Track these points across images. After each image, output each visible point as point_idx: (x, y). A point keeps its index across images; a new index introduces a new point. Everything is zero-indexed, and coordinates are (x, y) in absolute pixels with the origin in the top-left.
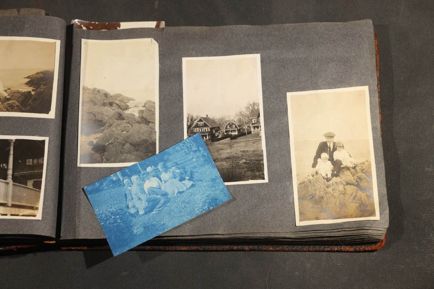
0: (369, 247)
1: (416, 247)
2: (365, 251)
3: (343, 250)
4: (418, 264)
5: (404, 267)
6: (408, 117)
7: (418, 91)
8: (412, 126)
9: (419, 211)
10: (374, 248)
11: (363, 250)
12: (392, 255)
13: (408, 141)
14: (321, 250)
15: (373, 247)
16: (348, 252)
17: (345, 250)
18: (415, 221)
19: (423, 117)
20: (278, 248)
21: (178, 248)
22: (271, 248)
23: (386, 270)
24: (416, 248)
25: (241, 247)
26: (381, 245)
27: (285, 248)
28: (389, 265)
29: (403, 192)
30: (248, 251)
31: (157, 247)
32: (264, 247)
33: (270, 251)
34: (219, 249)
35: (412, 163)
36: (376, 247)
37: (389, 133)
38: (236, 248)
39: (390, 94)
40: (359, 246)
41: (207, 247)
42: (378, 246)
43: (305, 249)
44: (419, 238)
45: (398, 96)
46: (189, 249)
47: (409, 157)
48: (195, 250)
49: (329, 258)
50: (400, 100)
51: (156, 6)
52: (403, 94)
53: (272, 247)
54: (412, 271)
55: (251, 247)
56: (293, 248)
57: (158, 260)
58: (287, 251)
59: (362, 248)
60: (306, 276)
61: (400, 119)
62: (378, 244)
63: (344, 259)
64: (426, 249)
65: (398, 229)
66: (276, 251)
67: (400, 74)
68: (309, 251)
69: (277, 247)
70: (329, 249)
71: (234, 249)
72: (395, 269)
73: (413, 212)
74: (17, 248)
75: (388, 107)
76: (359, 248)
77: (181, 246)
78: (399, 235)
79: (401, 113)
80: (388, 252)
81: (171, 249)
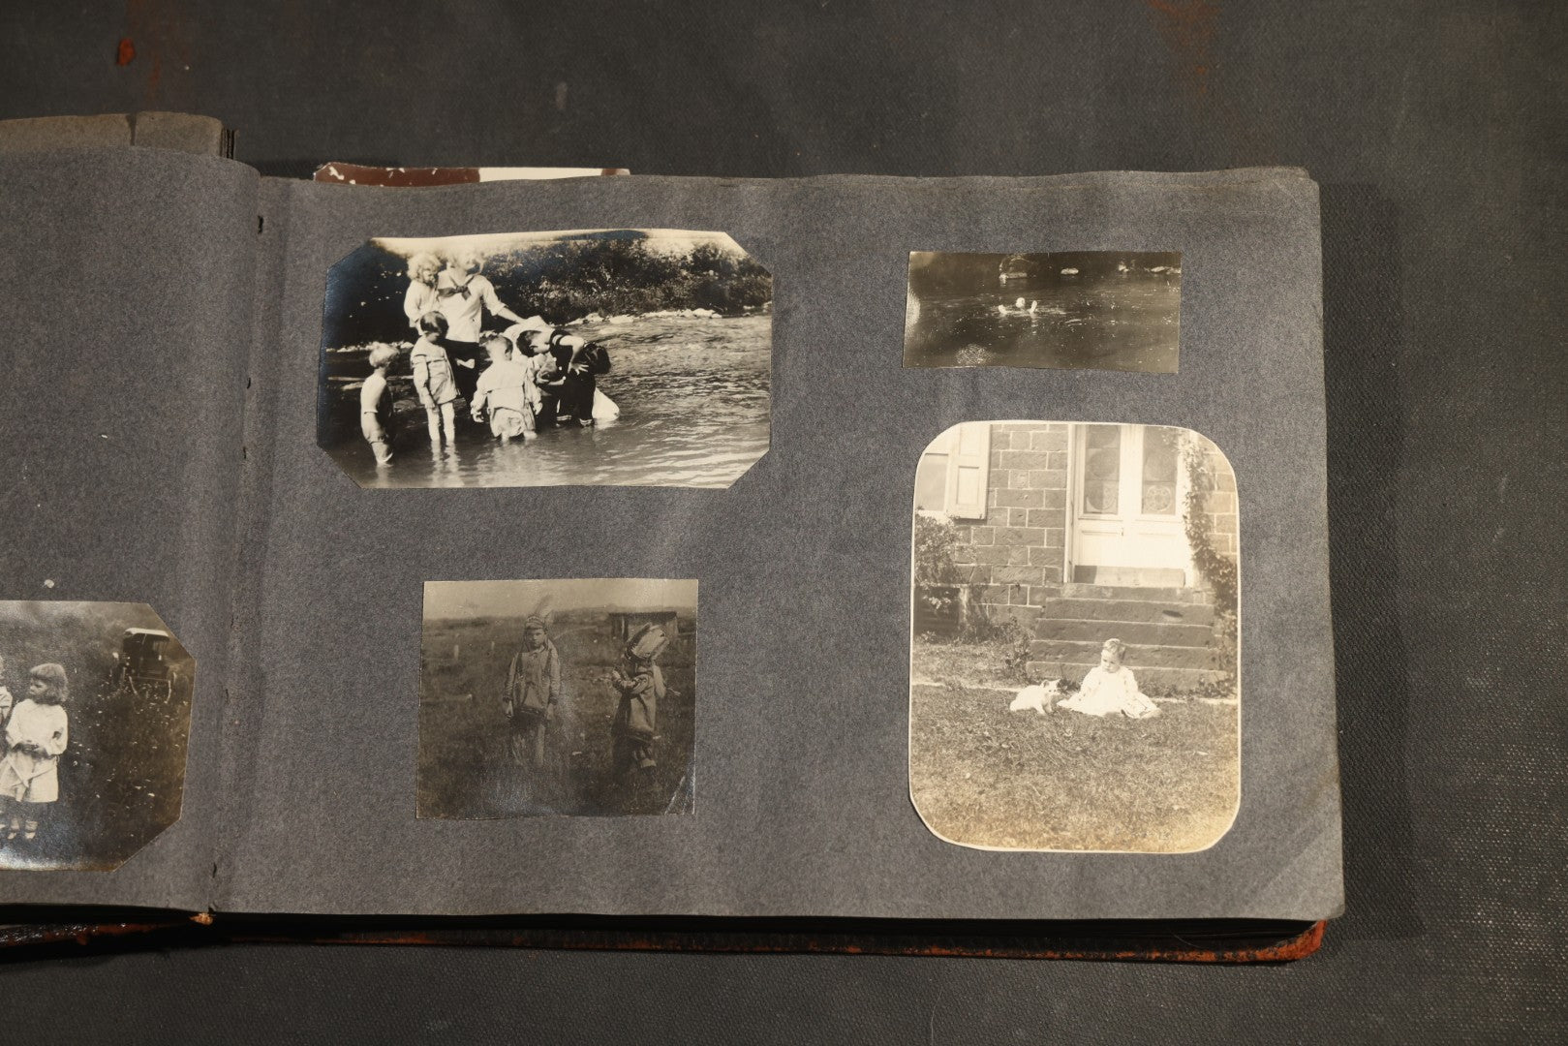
1: (1427, 951)
2: (1254, 963)
5: (1383, 1018)
6: (1410, 498)
7: (1448, 407)
8: (1425, 529)
9: (1440, 826)
10: (1285, 955)
11: (1246, 959)
12: (1344, 977)
15: (1283, 950)
16: (1194, 962)
24: (1426, 956)
28: (1335, 1009)
29: (1388, 760)
35: (1421, 658)
37: (1345, 553)
47: (1413, 638)
49: (1129, 984)
50: (1387, 439)
51: (560, 100)
54: (1413, 1034)
64: (1461, 960)
65: (1368, 886)
72: (1354, 1025)
73: (1420, 830)
74: (89, 934)
75: (1343, 462)
78: (1370, 909)
80: (1330, 965)
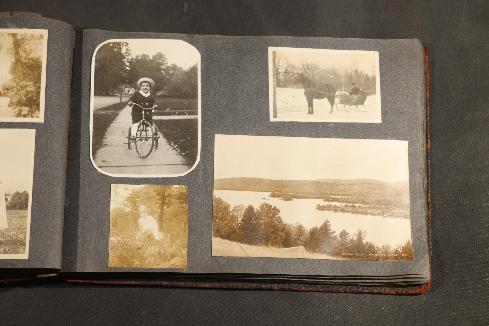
0: (412, 290)
3: (384, 293)
4: (472, 310)
13: (465, 171)
14: (359, 292)
17: (386, 293)
18: (470, 262)
19: (483, 145)
20: (312, 289)
21: (200, 284)
22: (303, 288)
23: (436, 316)
25: (270, 285)
26: (427, 288)
27: (319, 289)
30: (278, 290)
31: (176, 283)
32: (295, 286)
33: (303, 291)
34: (245, 287)
36: (421, 291)
38: (264, 286)
39: (447, 117)
40: (401, 289)
41: (231, 285)
42: (422, 290)
43: (341, 291)
44: (474, 282)
45: (455, 120)
46: (212, 287)
48: (219, 287)
52: (461, 118)
53: (305, 286)
55: (281, 286)
56: (327, 289)
57: (183, 299)
58: (321, 292)
59: (405, 290)
60: (347, 320)
61: (456, 147)
62: (423, 288)
63: (390, 303)
66: (310, 291)
67: (458, 95)
68: (345, 292)
69: (310, 287)
70: (368, 291)
71: (262, 288)
76: (401, 291)
77: (203, 282)
79: (458, 140)
81: (192, 285)
